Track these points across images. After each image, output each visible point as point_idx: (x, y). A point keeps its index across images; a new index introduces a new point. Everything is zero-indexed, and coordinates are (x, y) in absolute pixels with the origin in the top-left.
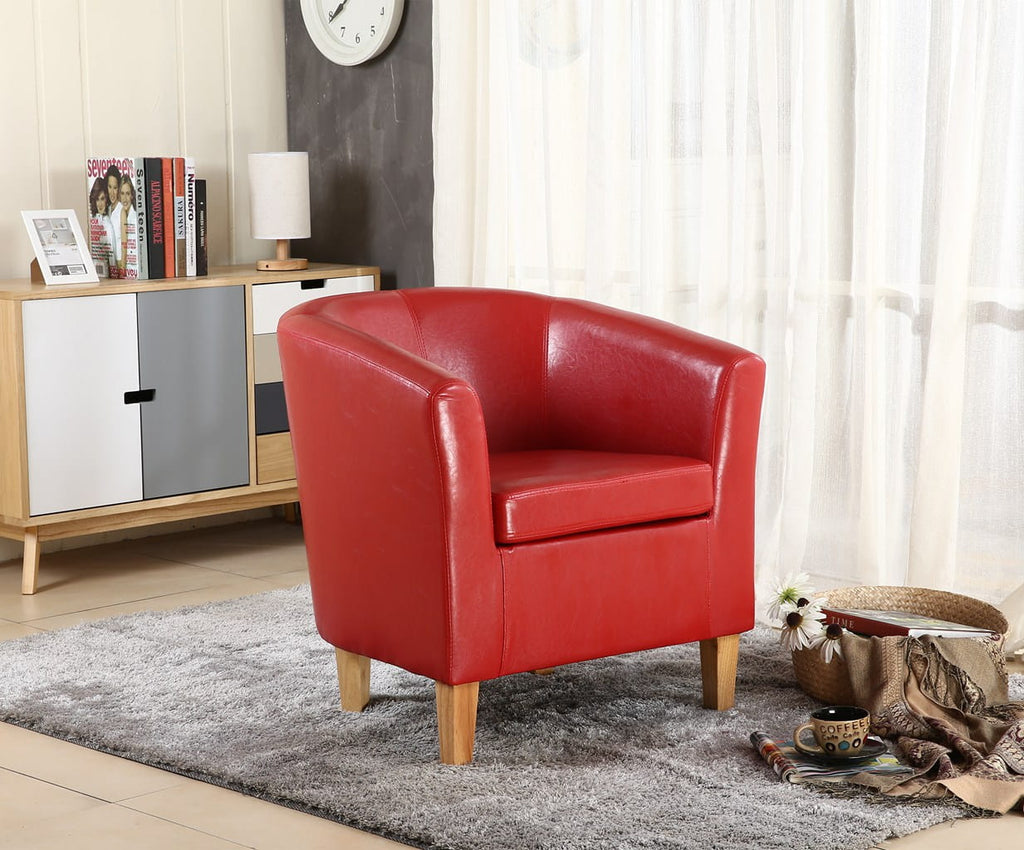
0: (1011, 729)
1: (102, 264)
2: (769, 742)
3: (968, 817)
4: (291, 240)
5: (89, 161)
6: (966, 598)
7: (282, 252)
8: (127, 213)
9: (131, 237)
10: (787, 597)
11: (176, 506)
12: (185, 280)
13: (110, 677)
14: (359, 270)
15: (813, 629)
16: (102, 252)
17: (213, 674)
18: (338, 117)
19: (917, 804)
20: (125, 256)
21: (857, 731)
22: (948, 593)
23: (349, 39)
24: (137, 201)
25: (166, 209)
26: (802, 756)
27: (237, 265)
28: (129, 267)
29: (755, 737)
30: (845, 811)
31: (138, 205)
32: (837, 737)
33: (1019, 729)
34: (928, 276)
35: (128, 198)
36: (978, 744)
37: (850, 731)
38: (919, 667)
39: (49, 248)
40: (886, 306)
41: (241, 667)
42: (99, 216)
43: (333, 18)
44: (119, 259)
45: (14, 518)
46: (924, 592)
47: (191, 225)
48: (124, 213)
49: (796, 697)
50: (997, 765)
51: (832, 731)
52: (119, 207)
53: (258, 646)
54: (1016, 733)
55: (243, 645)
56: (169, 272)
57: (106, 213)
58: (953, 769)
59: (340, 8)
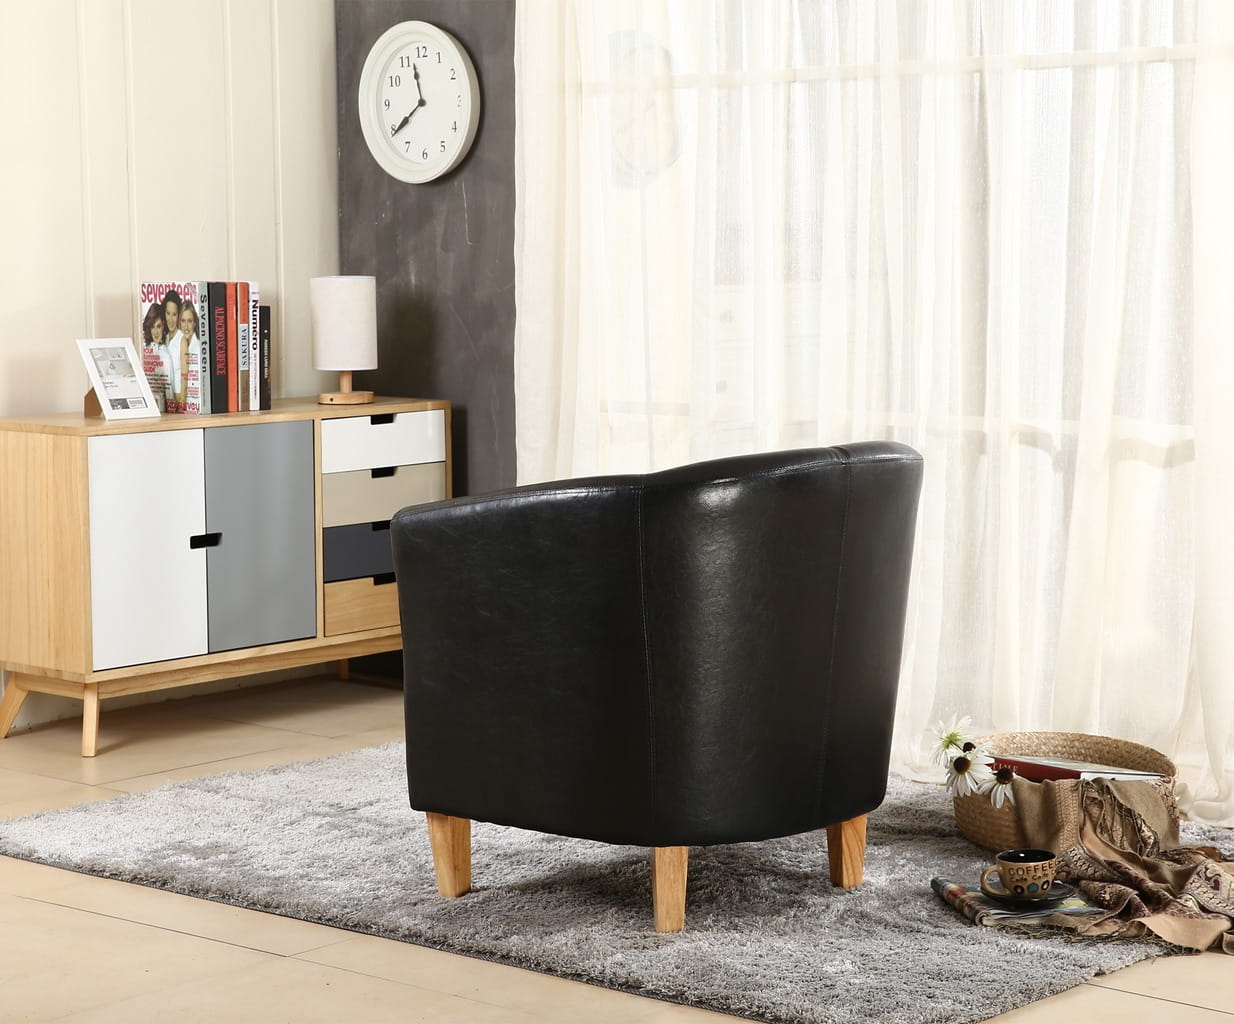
0: (1198, 870)
1: (158, 397)
2: (952, 886)
3: (1168, 954)
4: (353, 371)
5: (143, 285)
6: (1126, 743)
7: (346, 383)
8: (188, 342)
9: (192, 367)
10: (951, 741)
11: (243, 661)
12: (248, 415)
13: (223, 836)
14: (429, 404)
15: (982, 774)
16: (159, 385)
17: (336, 832)
18: (399, 238)
19: (1117, 942)
20: (186, 389)
21: (1046, 872)
22: (1107, 738)
23: (415, 154)
24: (201, 329)
25: (229, 337)
26: (991, 900)
27: (286, 399)
28: (190, 400)
29: (935, 883)
30: (1050, 949)
31: (201, 333)
32: (1026, 880)
33: (1207, 869)
34: (1071, 409)
35: (190, 326)
36: (1163, 885)
37: (1040, 874)
38: (1095, 811)
39: (107, 379)
40: (1021, 442)
41: (362, 825)
42: (154, 346)
43: (396, 132)
44: (178, 390)
45: (74, 673)
46: (1082, 738)
47: (255, 354)
48: (185, 344)
49: (959, 845)
50: (1190, 904)
51: (1021, 873)
52: (179, 335)
53: (371, 805)
54: (1205, 873)
55: (353, 804)
56: (232, 406)
57: (163, 341)
58: (1146, 910)
59: (405, 121)
